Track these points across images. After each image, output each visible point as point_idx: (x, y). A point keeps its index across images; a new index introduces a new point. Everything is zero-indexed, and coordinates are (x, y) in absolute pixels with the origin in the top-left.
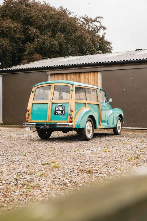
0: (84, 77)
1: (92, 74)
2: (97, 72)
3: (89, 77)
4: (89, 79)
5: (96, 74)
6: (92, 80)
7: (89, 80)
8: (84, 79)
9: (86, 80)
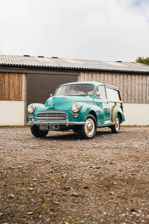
0: (8, 77)
1: (17, 75)
2: (22, 73)
3: (14, 78)
4: (14, 79)
5: (20, 75)
6: (16, 81)
7: (14, 81)
8: (8, 79)
9: (11, 80)
